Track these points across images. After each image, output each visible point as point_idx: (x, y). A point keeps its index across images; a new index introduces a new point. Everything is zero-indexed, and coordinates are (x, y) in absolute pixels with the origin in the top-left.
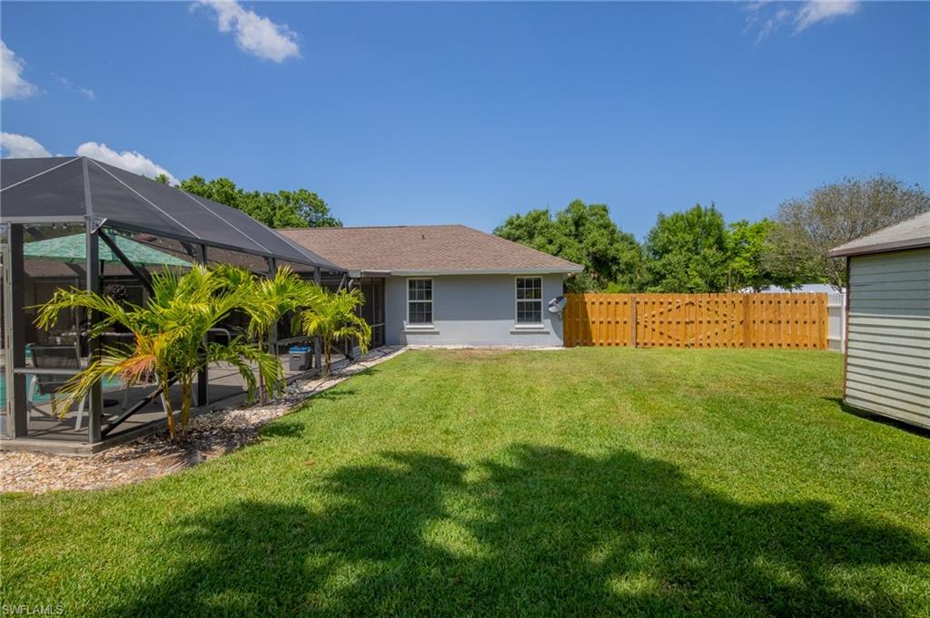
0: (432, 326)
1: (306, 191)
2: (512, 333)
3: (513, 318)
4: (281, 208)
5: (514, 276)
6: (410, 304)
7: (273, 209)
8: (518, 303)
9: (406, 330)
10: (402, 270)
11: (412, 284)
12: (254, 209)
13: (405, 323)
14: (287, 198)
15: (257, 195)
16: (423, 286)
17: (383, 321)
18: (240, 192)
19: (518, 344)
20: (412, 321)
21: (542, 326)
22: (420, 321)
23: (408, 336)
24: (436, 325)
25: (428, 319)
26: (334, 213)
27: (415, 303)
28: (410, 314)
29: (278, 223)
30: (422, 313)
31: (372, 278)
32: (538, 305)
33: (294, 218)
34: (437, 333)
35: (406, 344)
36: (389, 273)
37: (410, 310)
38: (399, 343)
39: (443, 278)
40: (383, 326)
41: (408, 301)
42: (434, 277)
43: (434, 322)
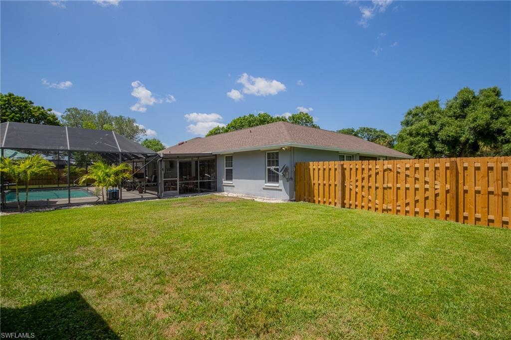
0: (232, 182)
2: (264, 189)
3: (266, 179)
5: (265, 151)
6: (226, 169)
8: (268, 169)
9: (224, 184)
11: (226, 158)
13: (223, 180)
17: (216, 178)
19: (266, 196)
21: (279, 185)
22: (229, 179)
23: (223, 187)
30: (230, 175)
34: (234, 186)
35: (223, 191)
37: (226, 173)
40: (216, 182)
42: (233, 154)
43: (233, 180)
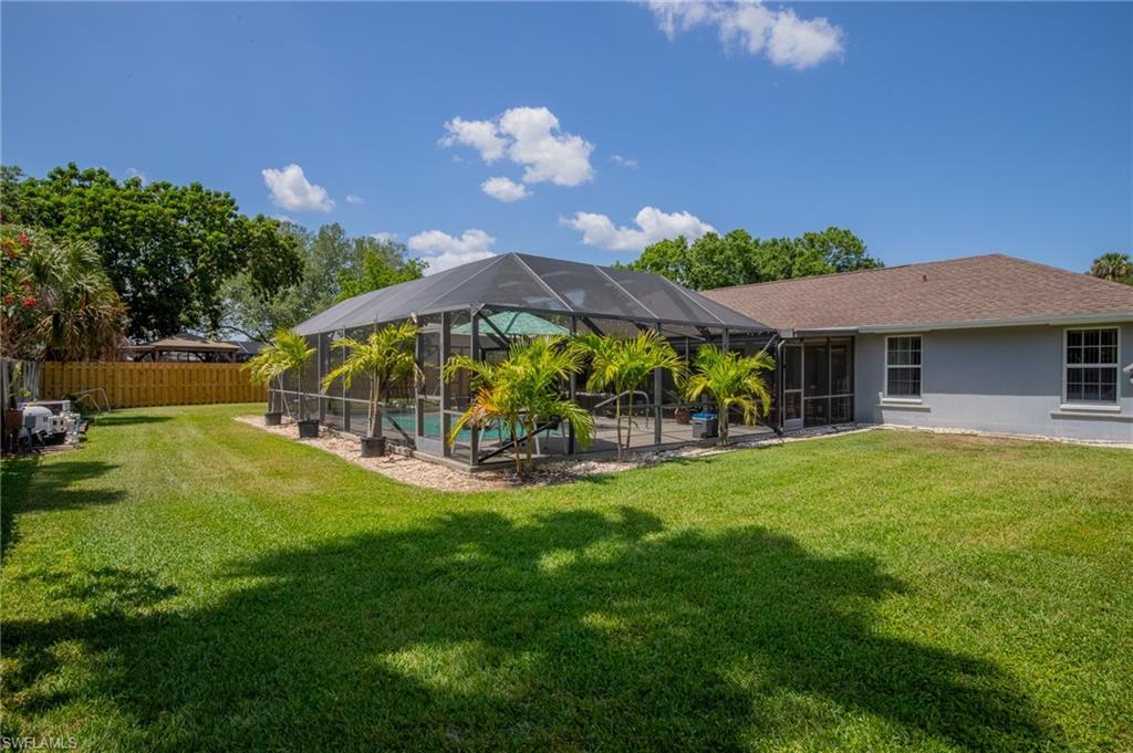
0: (919, 401)
1: (835, 229)
2: (1054, 416)
3: (1060, 394)
4: (801, 254)
5: (1061, 327)
6: (889, 369)
7: (793, 257)
8: (1069, 370)
9: (882, 404)
10: (874, 325)
11: (893, 343)
12: (769, 260)
13: (881, 394)
14: (811, 241)
15: (775, 243)
16: (908, 346)
17: (852, 391)
18: (756, 242)
19: (1065, 435)
20: (891, 392)
21: (1117, 408)
22: (904, 393)
23: (883, 412)
24: (926, 399)
25: (916, 391)
26: (871, 253)
27: (896, 369)
28: (889, 383)
29: (797, 272)
30: (908, 383)
31: (828, 338)
32: (1110, 375)
33: (818, 265)
34: (928, 410)
35: (881, 422)
36: (856, 331)
37: (889, 379)
38: (872, 418)
39: (937, 335)
40: (852, 398)
41: (887, 367)
42: (924, 333)
43: (923, 395)
